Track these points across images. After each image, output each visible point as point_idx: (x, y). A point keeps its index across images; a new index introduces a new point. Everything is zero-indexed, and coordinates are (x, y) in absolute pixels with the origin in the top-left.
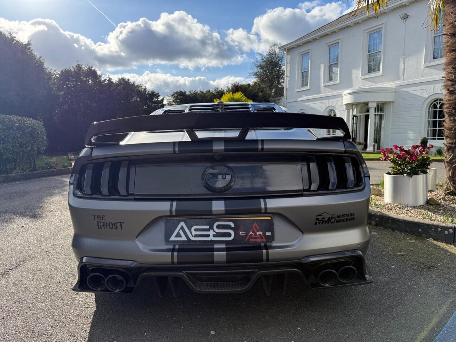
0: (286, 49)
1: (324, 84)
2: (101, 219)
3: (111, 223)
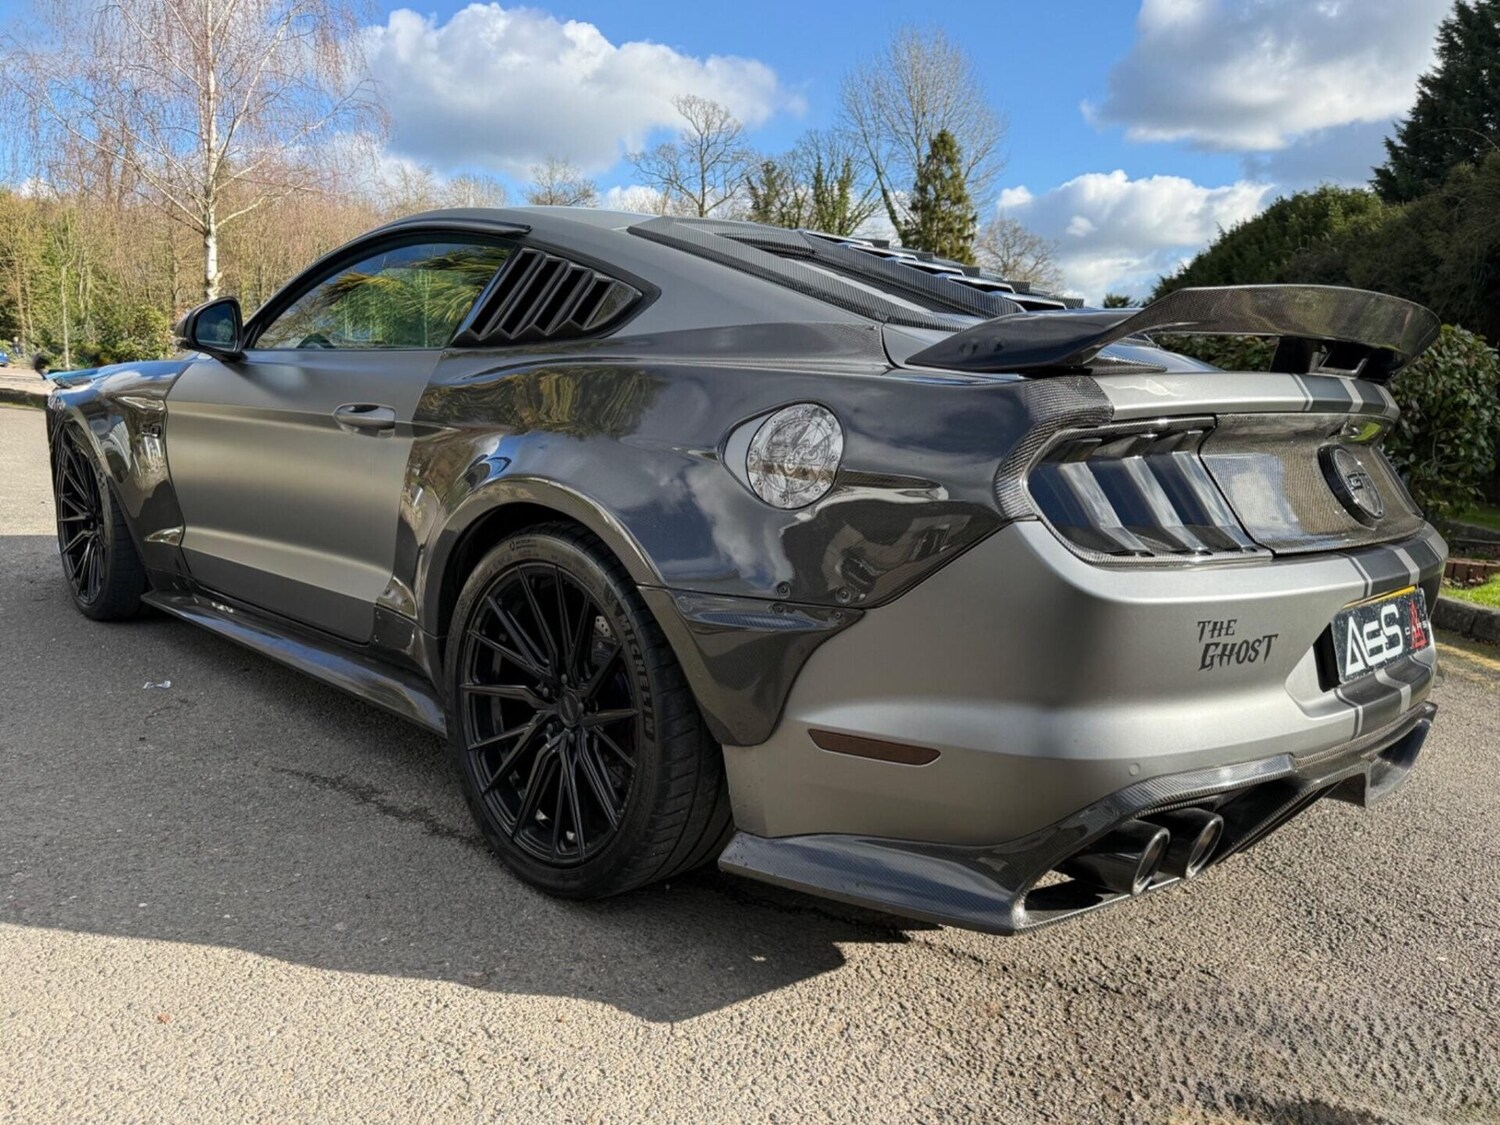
2: (1223, 632)
3: (1246, 642)
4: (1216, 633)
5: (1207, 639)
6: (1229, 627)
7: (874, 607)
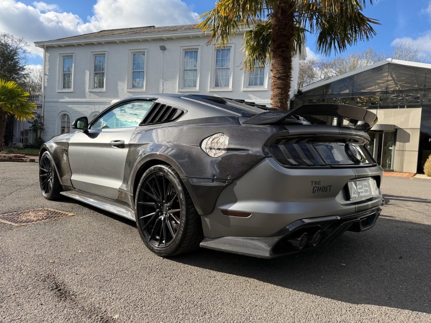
0: (45, 46)
1: (90, 90)
2: (318, 184)
3: (324, 187)
4: (316, 184)
5: (314, 185)
6: (319, 183)
7: (235, 180)
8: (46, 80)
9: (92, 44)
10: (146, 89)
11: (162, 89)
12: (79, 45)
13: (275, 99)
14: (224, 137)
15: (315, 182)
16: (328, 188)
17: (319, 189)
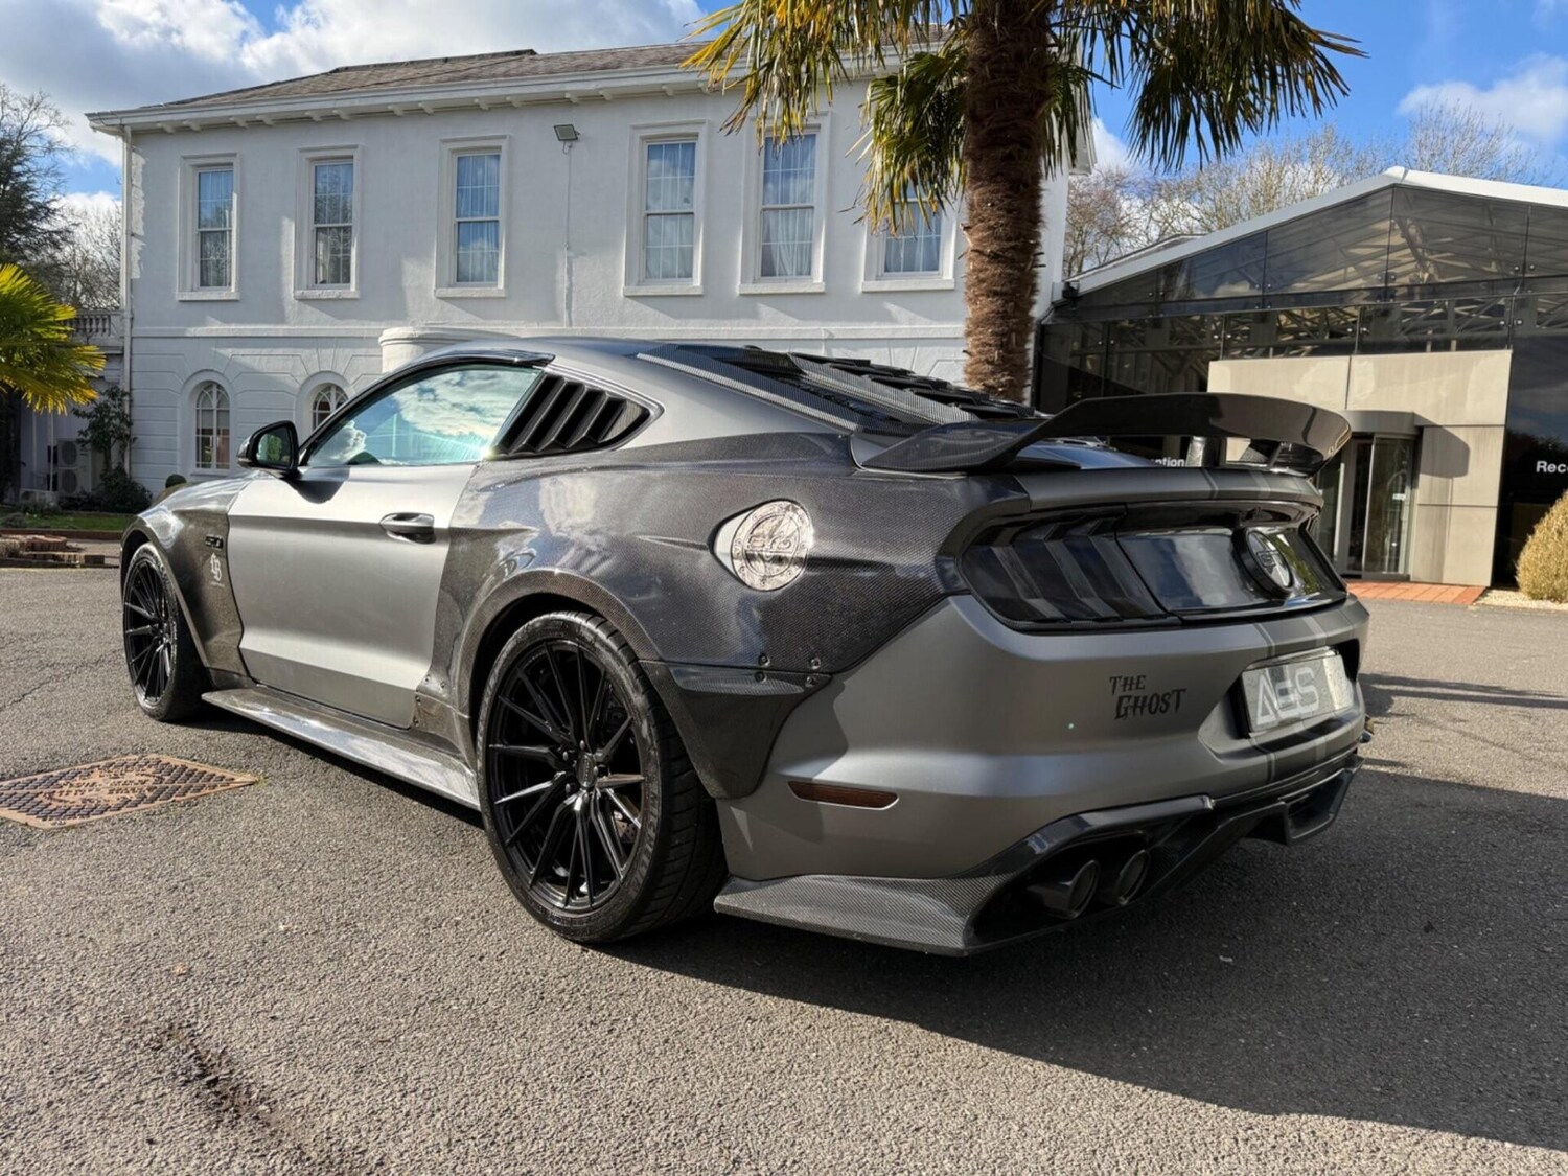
0: (128, 129)
1: (299, 292)
2: (1134, 686)
3: (1156, 695)
4: (1127, 687)
5: (1119, 692)
6: (1138, 682)
7: (839, 672)
8: (136, 257)
9: (304, 120)
10: (505, 286)
11: (566, 285)
12: (256, 124)
13: (981, 333)
14: (796, 517)
15: (1126, 679)
16: (1172, 701)
17: (1140, 704)
